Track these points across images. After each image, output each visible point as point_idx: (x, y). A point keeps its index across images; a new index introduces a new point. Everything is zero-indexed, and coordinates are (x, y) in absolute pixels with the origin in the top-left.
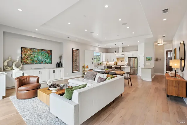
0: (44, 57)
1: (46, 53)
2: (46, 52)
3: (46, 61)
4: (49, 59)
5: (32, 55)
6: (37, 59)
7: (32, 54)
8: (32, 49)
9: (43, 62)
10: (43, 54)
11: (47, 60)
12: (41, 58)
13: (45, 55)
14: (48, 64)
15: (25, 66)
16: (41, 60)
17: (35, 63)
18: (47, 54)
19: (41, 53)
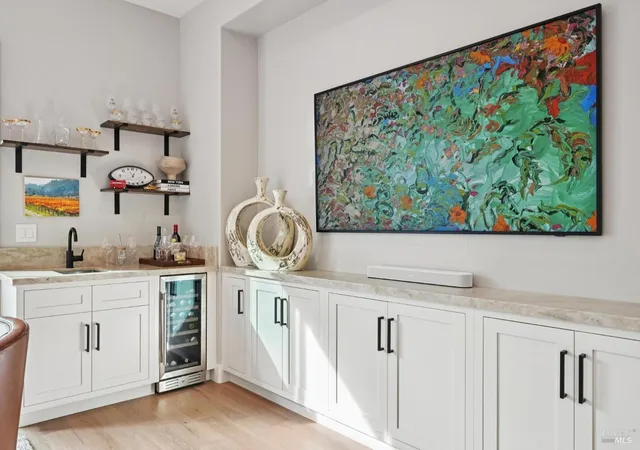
0: (484, 136)
1: (510, 81)
2: (505, 67)
3: (504, 188)
4: (550, 164)
5: (373, 145)
6: (411, 177)
7: (376, 130)
8: (376, 83)
9: (475, 204)
10: (468, 112)
11: (530, 172)
12: (445, 163)
13: (491, 110)
14: (533, 230)
15: (342, 245)
16: (453, 181)
17: (396, 220)
18: (529, 96)
19: (445, 104)
